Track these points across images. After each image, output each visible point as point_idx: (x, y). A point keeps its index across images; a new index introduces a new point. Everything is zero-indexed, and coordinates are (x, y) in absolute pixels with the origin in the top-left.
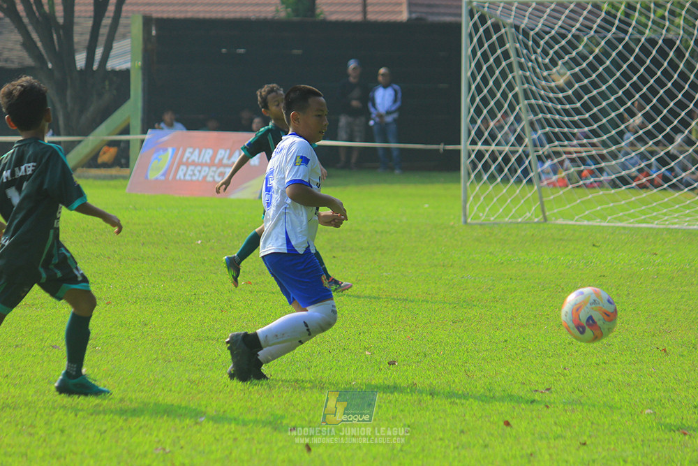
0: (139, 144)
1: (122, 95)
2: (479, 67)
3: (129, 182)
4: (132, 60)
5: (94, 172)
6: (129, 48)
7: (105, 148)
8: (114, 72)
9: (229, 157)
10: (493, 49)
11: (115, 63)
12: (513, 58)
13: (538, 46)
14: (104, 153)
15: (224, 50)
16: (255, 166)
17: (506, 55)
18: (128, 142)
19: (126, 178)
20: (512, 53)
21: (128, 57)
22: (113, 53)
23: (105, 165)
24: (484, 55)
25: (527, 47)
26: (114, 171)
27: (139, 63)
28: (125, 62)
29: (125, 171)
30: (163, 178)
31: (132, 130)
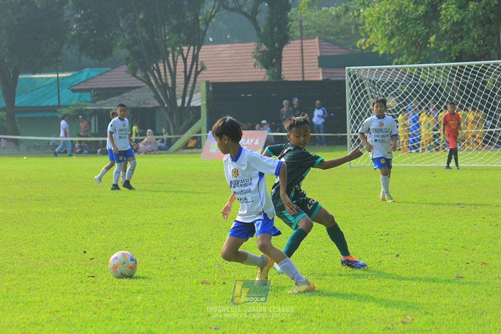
0: (205, 137)
1: (198, 117)
2: (354, 97)
3: (201, 155)
4: (202, 101)
5: (186, 151)
6: (200, 97)
7: (191, 141)
8: (194, 107)
9: (245, 142)
10: (360, 89)
11: (194, 103)
12: (369, 93)
13: (380, 88)
14: (191, 142)
15: (243, 95)
16: (257, 145)
17: (366, 92)
18: (201, 137)
19: (200, 153)
20: (368, 91)
21: (200, 100)
22: (193, 99)
23: (191, 148)
24: (356, 92)
25: (374, 88)
26: (195, 150)
27: (205, 102)
28: (199, 103)
29: (199, 150)
30: (216, 152)
31: (202, 132)
